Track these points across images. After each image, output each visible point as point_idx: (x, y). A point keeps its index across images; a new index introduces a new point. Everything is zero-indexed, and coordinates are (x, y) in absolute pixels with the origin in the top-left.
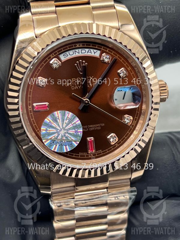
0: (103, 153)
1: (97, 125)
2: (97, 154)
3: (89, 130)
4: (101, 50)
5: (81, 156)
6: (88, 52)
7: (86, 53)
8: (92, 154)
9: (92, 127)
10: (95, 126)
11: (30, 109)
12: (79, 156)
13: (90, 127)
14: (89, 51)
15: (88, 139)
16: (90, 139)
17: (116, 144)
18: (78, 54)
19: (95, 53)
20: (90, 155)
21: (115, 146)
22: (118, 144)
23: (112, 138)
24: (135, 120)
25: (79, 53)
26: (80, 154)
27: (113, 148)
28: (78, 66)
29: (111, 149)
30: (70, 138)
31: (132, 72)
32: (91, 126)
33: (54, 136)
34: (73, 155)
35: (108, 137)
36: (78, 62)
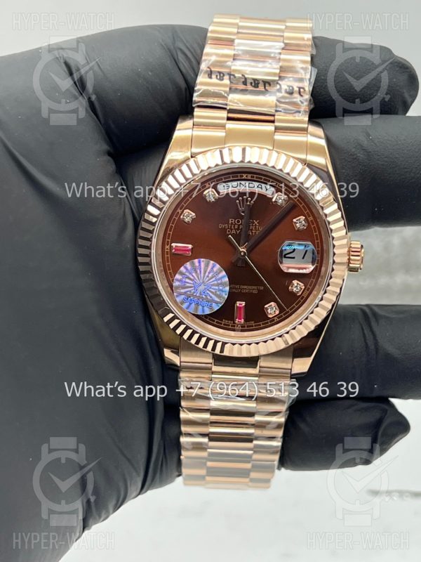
0: (255, 326)
1: (253, 287)
2: (248, 327)
3: (241, 291)
5: (224, 324)
8: (239, 325)
9: (245, 289)
10: (250, 287)
11: (167, 249)
12: (221, 324)
13: (243, 289)
15: (238, 303)
16: (240, 304)
17: (276, 318)
20: (237, 326)
21: (274, 320)
22: (278, 318)
23: (272, 309)
24: (308, 290)
26: (224, 321)
27: (270, 322)
28: (240, 203)
29: (268, 323)
30: (211, 297)
31: (313, 224)
32: (245, 287)
33: (190, 291)
34: (214, 321)
35: (266, 306)
36: (240, 198)
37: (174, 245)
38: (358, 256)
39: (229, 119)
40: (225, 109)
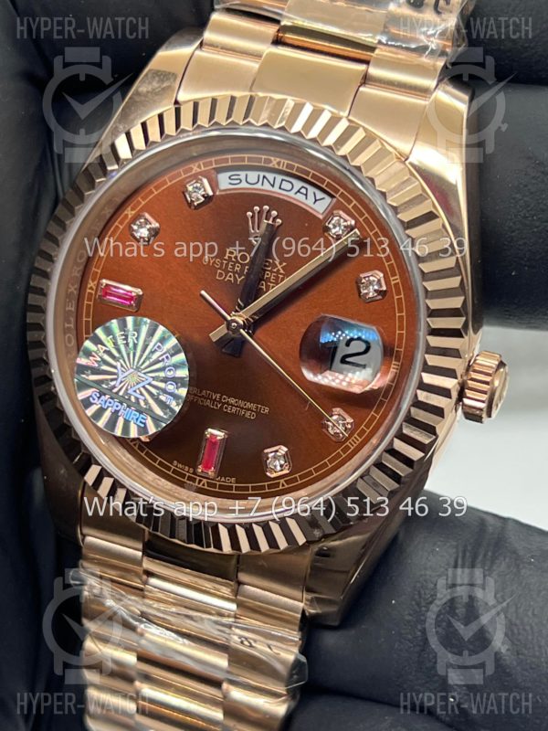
0: (237, 488)
1: (249, 405)
2: (221, 487)
3: (221, 407)
4: (335, 200)
5: (174, 472)
6: (299, 191)
7: (291, 194)
8: (205, 480)
9: (232, 405)
10: (241, 403)
11: (91, 288)
12: (169, 469)
13: (227, 403)
14: (303, 191)
15: (210, 433)
16: (215, 434)
17: (282, 481)
18: (270, 188)
19: (316, 201)
20: (200, 481)
21: (278, 485)
22: (287, 482)
23: (277, 460)
24: (360, 435)
25: (273, 186)
26: (175, 465)
27: (270, 487)
29: (264, 487)
31: (399, 293)
32: (232, 401)
34: (155, 460)
35: (266, 451)
36: (257, 208)
37: (105, 281)
38: (487, 383)
39: (277, 42)
40: (278, 22)
